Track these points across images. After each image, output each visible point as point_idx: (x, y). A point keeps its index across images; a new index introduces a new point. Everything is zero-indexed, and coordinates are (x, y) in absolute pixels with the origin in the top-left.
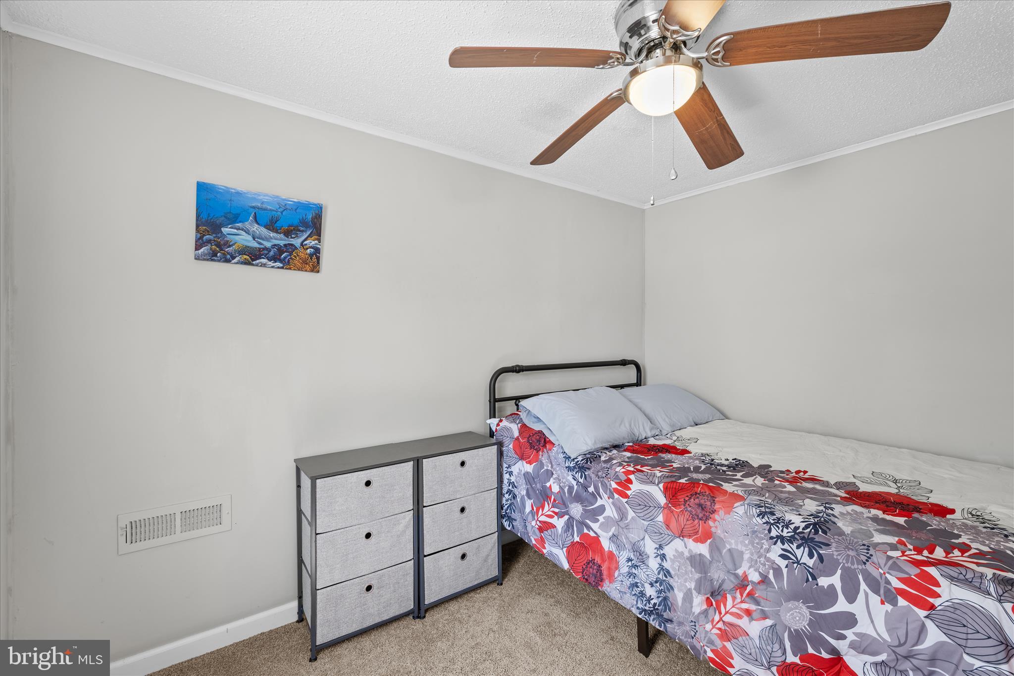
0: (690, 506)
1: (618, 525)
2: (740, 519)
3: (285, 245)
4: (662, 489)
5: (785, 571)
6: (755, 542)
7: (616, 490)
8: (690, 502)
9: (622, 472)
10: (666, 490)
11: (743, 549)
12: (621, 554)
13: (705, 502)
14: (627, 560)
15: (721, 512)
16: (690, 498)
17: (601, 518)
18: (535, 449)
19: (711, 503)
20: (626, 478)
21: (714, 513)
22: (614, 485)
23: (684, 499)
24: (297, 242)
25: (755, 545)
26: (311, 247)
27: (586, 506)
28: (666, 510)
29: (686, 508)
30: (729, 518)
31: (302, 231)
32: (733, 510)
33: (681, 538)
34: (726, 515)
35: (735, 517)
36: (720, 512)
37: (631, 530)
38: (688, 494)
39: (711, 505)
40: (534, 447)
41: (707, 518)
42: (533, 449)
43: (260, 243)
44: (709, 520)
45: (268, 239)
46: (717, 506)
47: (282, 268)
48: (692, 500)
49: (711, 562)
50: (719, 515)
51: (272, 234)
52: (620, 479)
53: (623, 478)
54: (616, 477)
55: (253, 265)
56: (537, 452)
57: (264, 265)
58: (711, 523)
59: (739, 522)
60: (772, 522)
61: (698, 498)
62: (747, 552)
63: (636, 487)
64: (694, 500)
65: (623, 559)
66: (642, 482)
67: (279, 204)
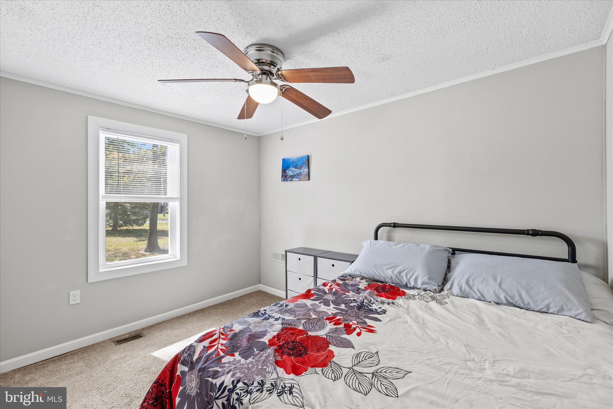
3: (299, 173)
4: (320, 336)
6: (246, 370)
11: (248, 361)
24: (302, 171)
25: (245, 369)
26: (306, 172)
28: (304, 332)
31: (303, 167)
33: (280, 331)
43: (294, 174)
45: (295, 172)
47: (299, 180)
51: (296, 170)
55: (292, 181)
57: (294, 181)
62: (245, 362)
67: (297, 159)
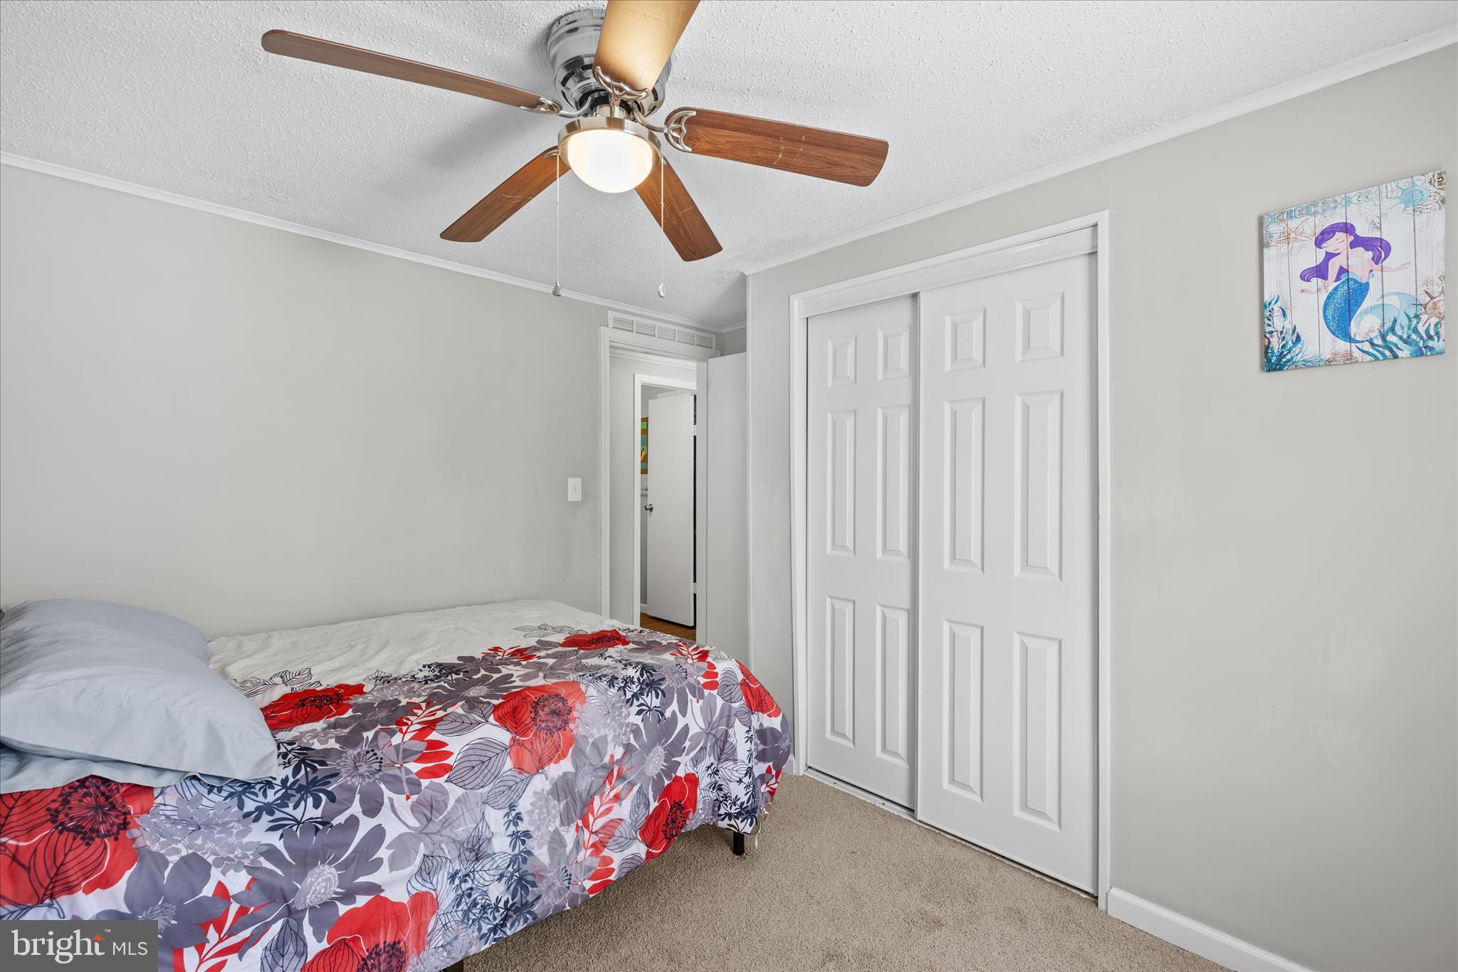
0: (543, 721)
1: (426, 834)
2: (597, 701)
4: (498, 724)
5: (641, 725)
7: (424, 774)
8: (540, 716)
9: (410, 739)
10: (502, 721)
11: (607, 731)
12: (434, 882)
13: (556, 705)
14: (449, 881)
15: (578, 706)
16: (536, 713)
17: (383, 853)
18: (105, 836)
19: (563, 703)
20: (425, 744)
21: (570, 711)
22: (415, 767)
23: (531, 717)
27: (336, 858)
28: (514, 749)
29: (540, 726)
30: (587, 707)
32: (586, 695)
33: (541, 771)
34: (584, 706)
35: (592, 702)
36: (576, 707)
37: (454, 824)
38: (530, 709)
39: (564, 705)
40: (98, 831)
41: (566, 723)
42: (98, 840)
44: (568, 723)
46: (570, 702)
48: (541, 712)
49: (575, 774)
50: (576, 710)
52: (417, 752)
53: (421, 746)
54: (407, 754)
56: (116, 839)
58: (571, 726)
59: (598, 704)
60: (622, 685)
61: (545, 706)
62: (610, 732)
63: (456, 745)
64: (543, 711)
65: (445, 883)
66: (459, 732)
